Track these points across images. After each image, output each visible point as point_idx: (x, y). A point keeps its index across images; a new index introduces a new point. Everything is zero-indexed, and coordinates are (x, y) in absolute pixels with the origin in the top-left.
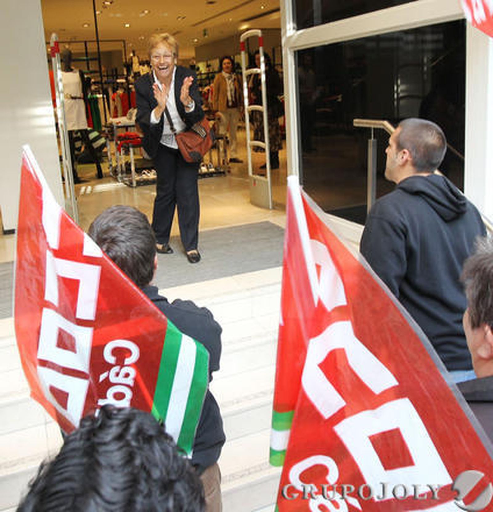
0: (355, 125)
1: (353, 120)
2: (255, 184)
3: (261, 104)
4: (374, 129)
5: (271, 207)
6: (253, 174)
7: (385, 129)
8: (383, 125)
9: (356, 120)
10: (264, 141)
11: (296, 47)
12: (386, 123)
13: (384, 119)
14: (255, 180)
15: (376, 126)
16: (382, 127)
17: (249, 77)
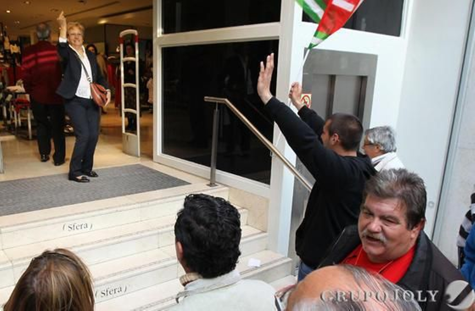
0: (206, 100)
1: (204, 97)
2: (127, 139)
3: (135, 83)
4: (219, 104)
5: (139, 155)
6: (126, 131)
7: (226, 104)
8: (225, 101)
9: (206, 97)
10: (135, 109)
11: (163, 45)
12: (226, 100)
13: (225, 98)
14: (128, 136)
15: (220, 102)
16: (223, 102)
17: (125, 63)
